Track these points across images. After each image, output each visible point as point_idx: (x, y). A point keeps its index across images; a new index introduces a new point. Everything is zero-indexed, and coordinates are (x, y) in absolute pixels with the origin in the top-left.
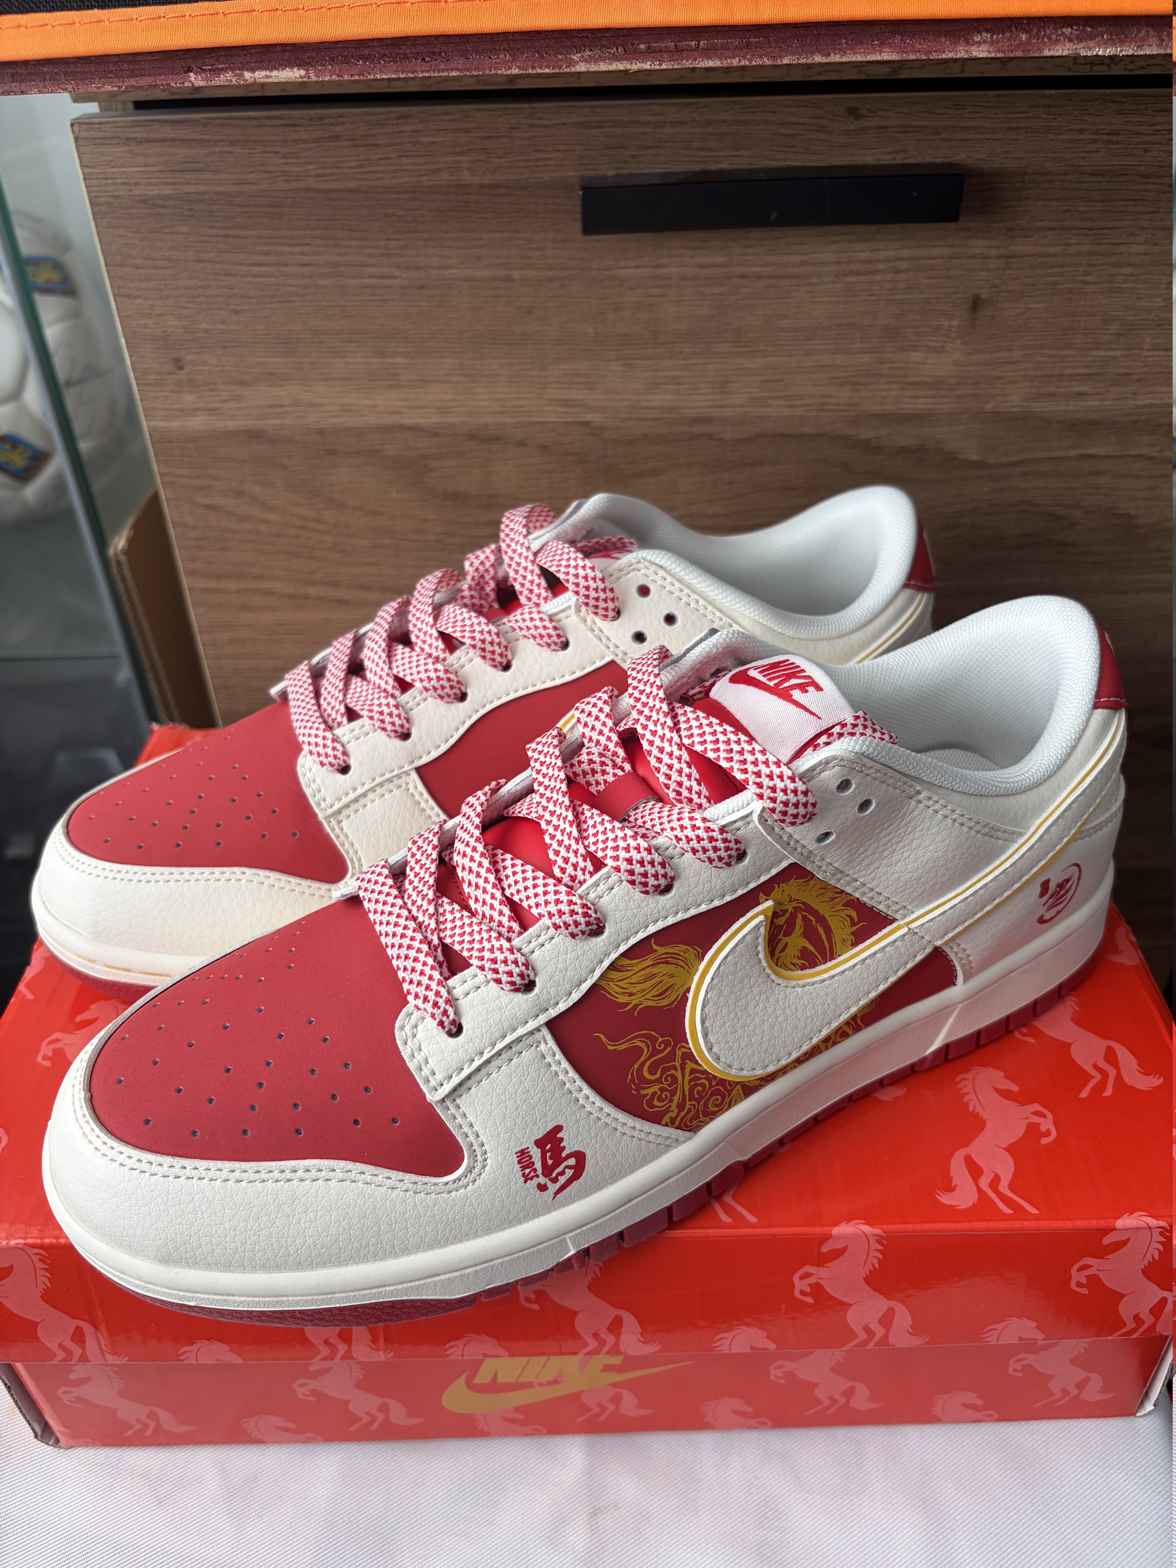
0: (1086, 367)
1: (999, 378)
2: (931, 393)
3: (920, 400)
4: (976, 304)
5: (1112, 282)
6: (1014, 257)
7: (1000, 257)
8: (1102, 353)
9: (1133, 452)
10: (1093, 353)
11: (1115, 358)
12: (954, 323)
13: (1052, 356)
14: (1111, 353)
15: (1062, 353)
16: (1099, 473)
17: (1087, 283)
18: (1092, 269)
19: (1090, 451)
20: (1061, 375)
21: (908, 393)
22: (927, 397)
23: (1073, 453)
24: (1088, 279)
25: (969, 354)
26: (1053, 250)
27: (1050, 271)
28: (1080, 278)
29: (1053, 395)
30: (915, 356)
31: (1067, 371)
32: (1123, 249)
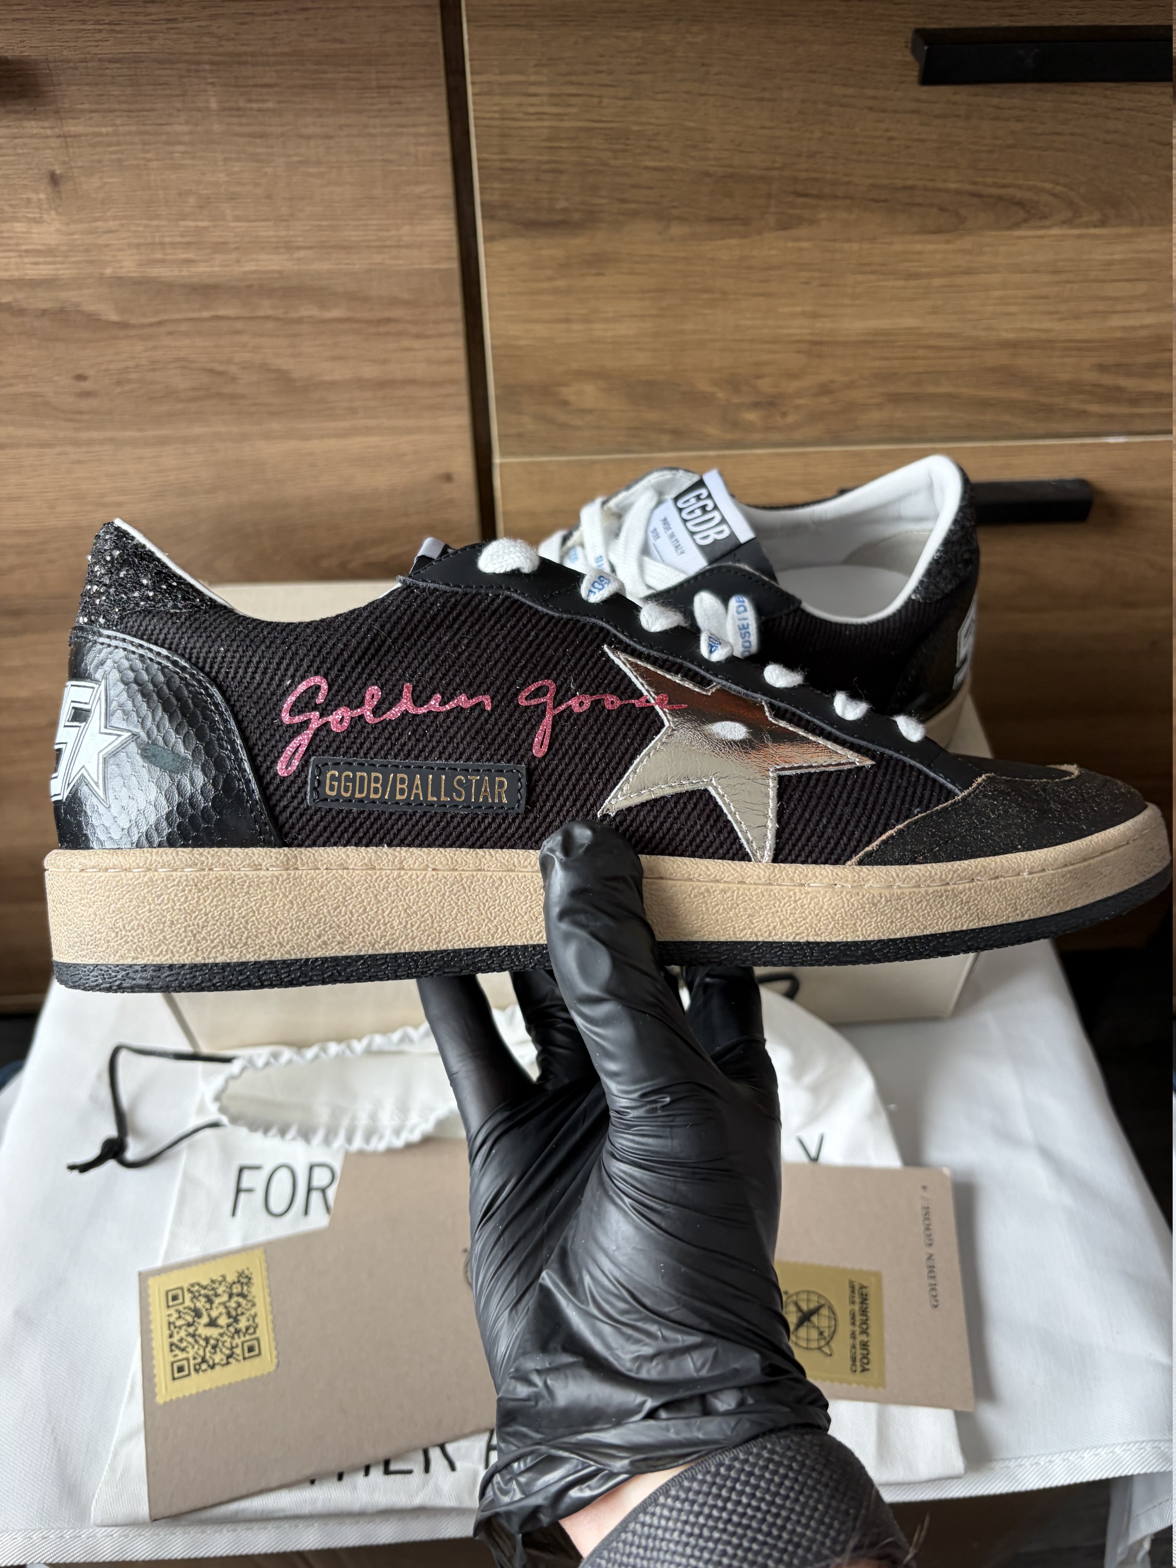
0: (182, 236)
1: (107, 246)
2: (49, 259)
3: (42, 267)
4: (54, 179)
5: (172, 158)
6: (71, 136)
7: (59, 136)
8: (191, 224)
9: (260, 313)
10: (182, 223)
11: (205, 228)
12: (42, 196)
13: (146, 226)
14: (200, 224)
15: (155, 223)
16: (237, 332)
17: (150, 160)
18: (148, 147)
19: (221, 313)
20: (162, 244)
21: (27, 260)
22: (45, 263)
23: (206, 314)
24: (149, 156)
25: (68, 224)
26: (104, 130)
27: (110, 149)
28: (141, 155)
29: (163, 261)
30: (19, 227)
31: (167, 240)
32: (168, 129)
